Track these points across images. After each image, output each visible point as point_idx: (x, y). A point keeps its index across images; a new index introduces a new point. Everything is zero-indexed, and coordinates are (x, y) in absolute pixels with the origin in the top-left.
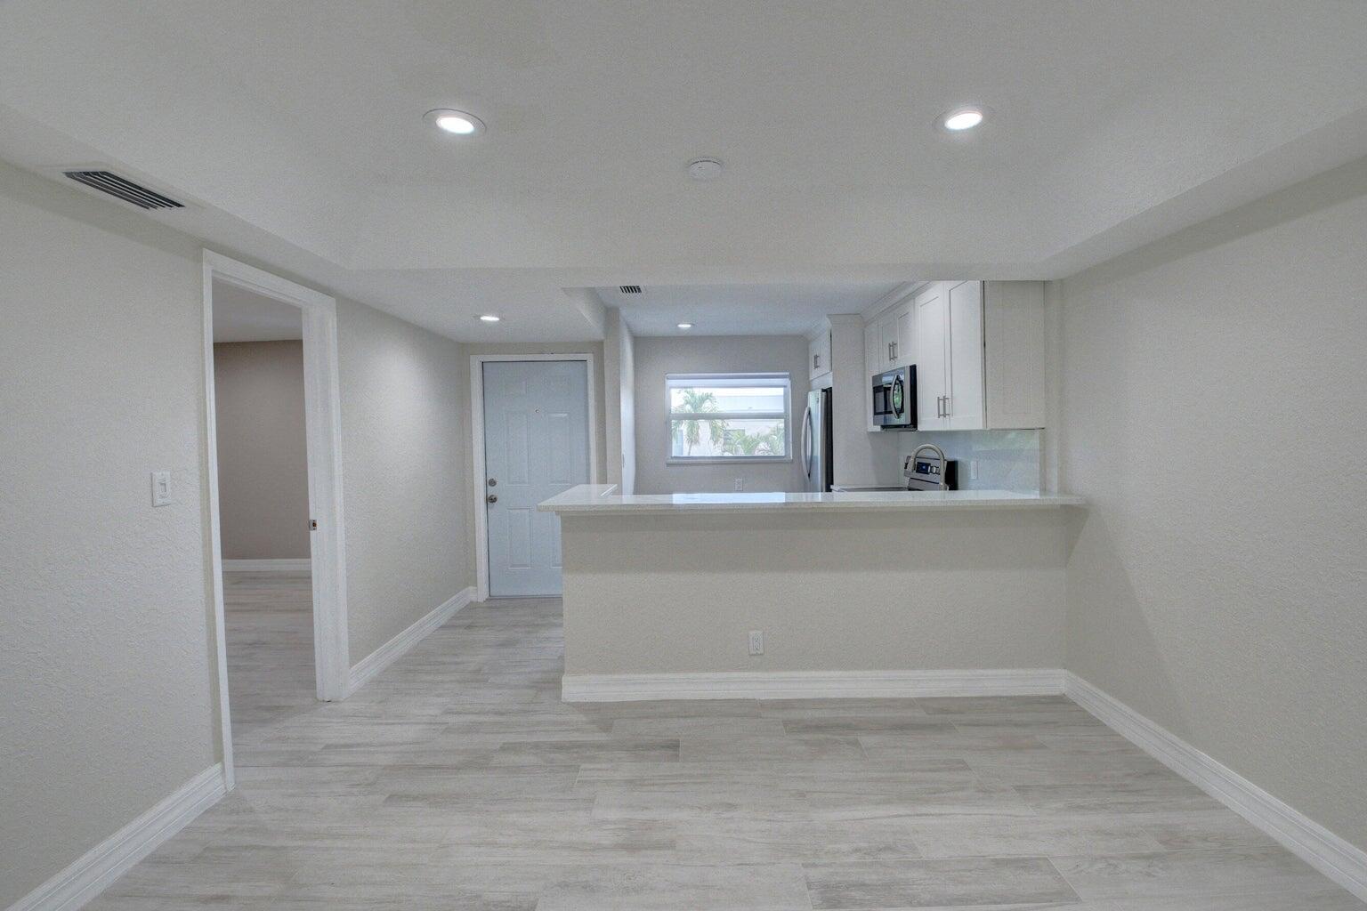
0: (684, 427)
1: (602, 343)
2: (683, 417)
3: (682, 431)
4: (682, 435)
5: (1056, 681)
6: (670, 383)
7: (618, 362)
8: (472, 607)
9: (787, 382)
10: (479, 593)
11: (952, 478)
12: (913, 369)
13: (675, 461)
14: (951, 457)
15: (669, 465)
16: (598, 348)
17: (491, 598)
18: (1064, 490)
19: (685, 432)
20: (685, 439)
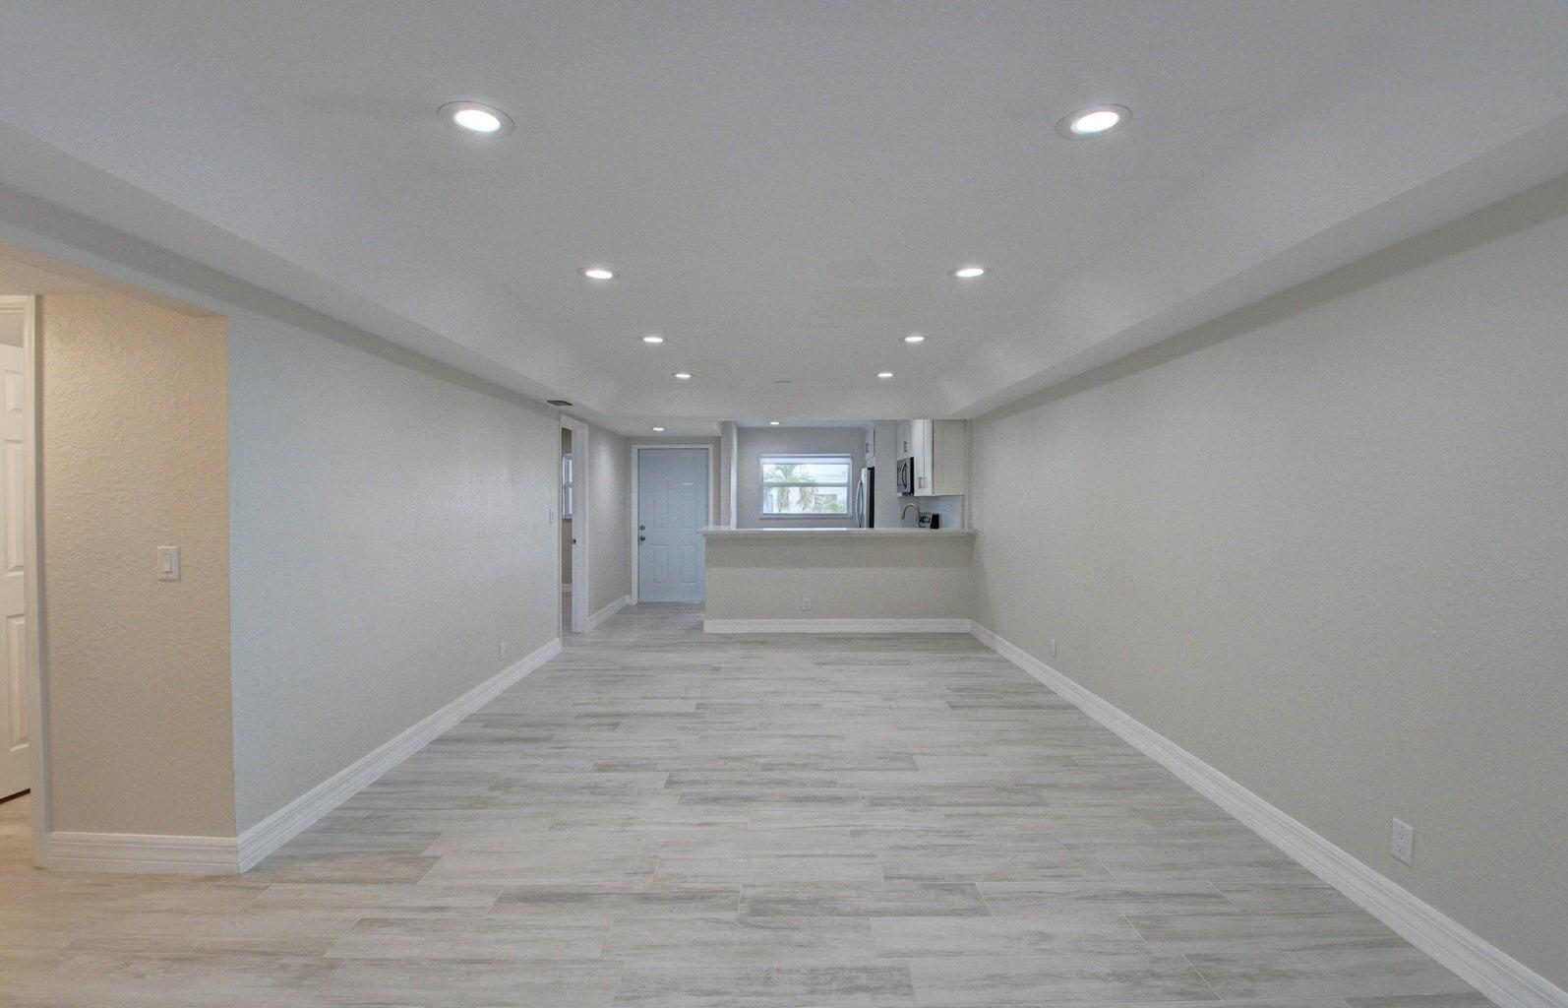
0: (774, 492)
1: (719, 437)
2: (772, 485)
3: (772, 496)
4: (772, 499)
5: (965, 625)
6: (763, 460)
7: (730, 449)
8: (626, 609)
9: (849, 460)
10: (632, 600)
11: (935, 522)
12: (912, 459)
13: (765, 516)
14: (936, 512)
15: (761, 519)
16: (717, 441)
17: (639, 603)
18: (970, 527)
19: (775, 497)
20: (775, 503)
